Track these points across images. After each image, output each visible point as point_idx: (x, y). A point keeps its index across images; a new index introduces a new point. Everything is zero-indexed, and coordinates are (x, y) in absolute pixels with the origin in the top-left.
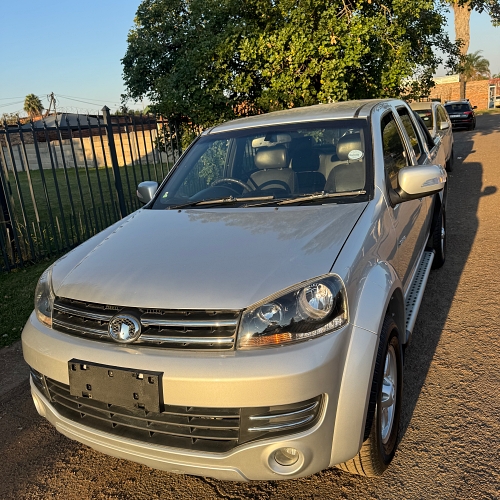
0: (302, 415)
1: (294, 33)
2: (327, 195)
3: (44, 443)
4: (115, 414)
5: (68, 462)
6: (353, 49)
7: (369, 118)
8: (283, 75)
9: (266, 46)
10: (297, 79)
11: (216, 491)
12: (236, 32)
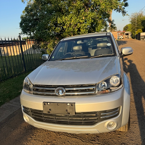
1: (73, 16)
2: (104, 55)
3: (22, 133)
5: (32, 138)
6: (89, 21)
7: (110, 35)
8: (70, 28)
9: (65, 20)
10: (74, 29)
12: (56, 15)
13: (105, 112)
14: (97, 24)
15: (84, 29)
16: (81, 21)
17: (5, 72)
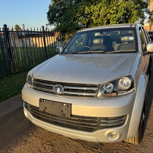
0: (118, 121)
1: (102, 5)
2: (122, 51)
3: (25, 127)
4: (53, 117)
5: (33, 134)
6: (121, 11)
7: (135, 27)
8: (98, 19)
9: (93, 9)
10: (103, 20)
11: (83, 146)
12: (84, 5)
13: (107, 119)
14: (130, 15)
15: (114, 21)
16: (112, 12)
17: (26, 63)
